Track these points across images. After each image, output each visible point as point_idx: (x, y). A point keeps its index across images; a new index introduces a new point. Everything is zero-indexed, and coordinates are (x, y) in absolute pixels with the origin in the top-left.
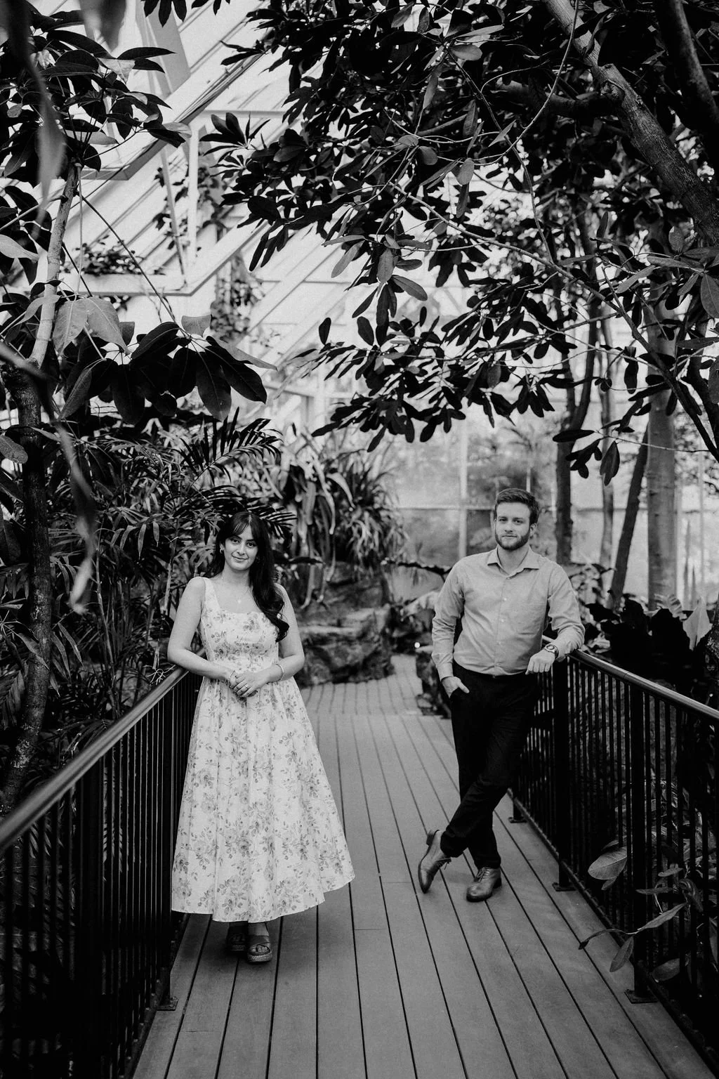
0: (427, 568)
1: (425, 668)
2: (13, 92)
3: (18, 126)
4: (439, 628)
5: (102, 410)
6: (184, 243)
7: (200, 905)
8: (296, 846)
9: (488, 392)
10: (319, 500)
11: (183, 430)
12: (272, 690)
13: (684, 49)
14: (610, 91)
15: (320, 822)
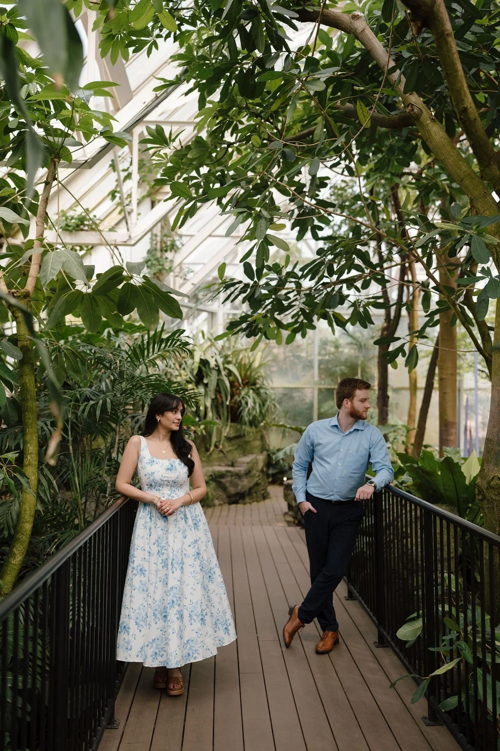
0: (291, 428)
1: (289, 494)
2: (12, 110)
3: (16, 133)
4: (297, 469)
5: (73, 323)
6: (129, 210)
7: (137, 656)
8: (198, 616)
9: (330, 311)
10: (219, 382)
11: (128, 336)
12: (185, 511)
13: (459, 85)
14: (413, 110)
15: (215, 600)
